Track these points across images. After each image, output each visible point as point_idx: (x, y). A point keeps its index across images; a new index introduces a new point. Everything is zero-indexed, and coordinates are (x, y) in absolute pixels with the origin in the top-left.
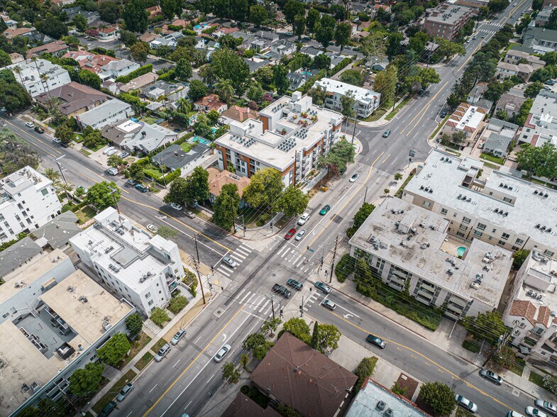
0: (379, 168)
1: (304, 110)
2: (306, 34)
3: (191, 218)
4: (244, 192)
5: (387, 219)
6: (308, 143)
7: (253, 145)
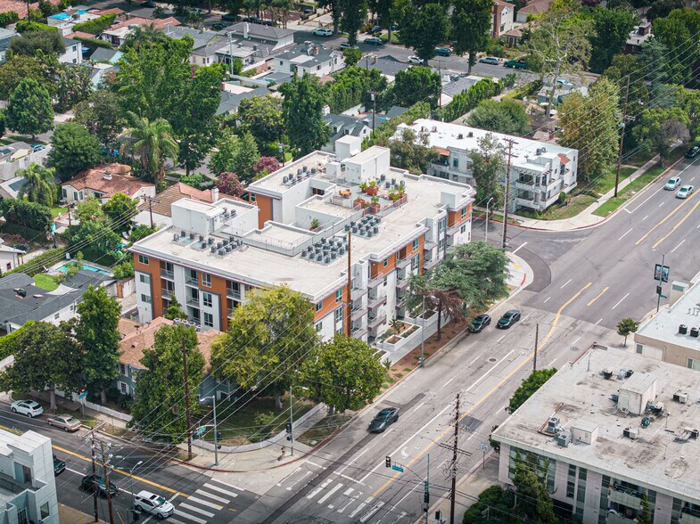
0: (581, 317)
1: (367, 178)
2: (370, 32)
3: (70, 431)
4: (216, 349)
5: (591, 390)
6: (382, 245)
7: (235, 253)
